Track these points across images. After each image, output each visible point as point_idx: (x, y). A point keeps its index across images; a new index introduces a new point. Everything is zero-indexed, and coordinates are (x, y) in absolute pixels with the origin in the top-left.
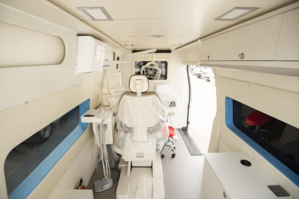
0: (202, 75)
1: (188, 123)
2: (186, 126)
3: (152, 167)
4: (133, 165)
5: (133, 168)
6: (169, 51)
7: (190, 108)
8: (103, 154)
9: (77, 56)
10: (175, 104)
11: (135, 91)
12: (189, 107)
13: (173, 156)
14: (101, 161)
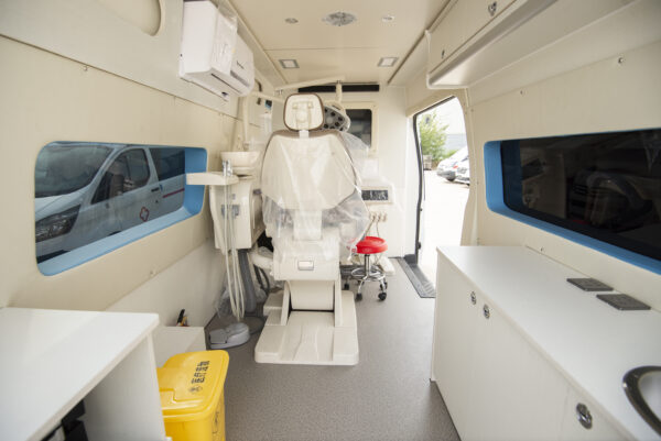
0: (457, 174)
1: (418, 246)
2: (413, 252)
3: (333, 311)
4: (294, 307)
5: (293, 313)
6: (374, 88)
7: (422, 214)
8: (233, 286)
9: (182, 39)
10: (386, 195)
11: (294, 127)
12: (419, 210)
13: (382, 297)
14: (228, 301)
